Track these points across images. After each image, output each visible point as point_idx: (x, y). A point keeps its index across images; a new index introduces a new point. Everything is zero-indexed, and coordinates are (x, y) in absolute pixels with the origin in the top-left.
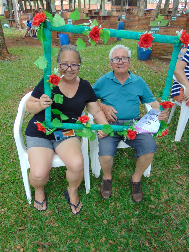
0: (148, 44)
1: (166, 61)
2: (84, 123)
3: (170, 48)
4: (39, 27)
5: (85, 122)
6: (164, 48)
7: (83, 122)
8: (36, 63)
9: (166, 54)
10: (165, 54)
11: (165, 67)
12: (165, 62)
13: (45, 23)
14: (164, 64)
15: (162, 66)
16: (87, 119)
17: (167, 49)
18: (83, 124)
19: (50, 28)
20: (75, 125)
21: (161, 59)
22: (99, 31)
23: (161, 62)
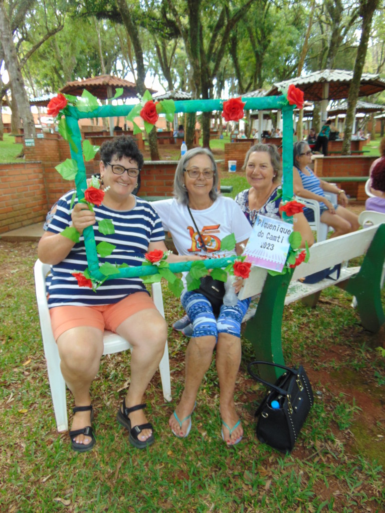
0: (238, 113)
1: (21, 243)
2: (156, 261)
3: (24, 209)
4: (57, 117)
5: (158, 260)
6: (6, 213)
7: (154, 260)
8: (58, 168)
9: (18, 225)
10: (14, 226)
11: (18, 262)
12: (19, 246)
13: (67, 109)
14: (17, 251)
15: (8, 260)
16: (159, 255)
17: (15, 212)
18: (154, 264)
19: (76, 115)
20: (141, 269)
21: (7, 241)
22: (155, 107)
23: (6, 248)
